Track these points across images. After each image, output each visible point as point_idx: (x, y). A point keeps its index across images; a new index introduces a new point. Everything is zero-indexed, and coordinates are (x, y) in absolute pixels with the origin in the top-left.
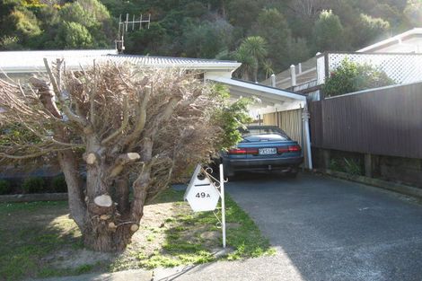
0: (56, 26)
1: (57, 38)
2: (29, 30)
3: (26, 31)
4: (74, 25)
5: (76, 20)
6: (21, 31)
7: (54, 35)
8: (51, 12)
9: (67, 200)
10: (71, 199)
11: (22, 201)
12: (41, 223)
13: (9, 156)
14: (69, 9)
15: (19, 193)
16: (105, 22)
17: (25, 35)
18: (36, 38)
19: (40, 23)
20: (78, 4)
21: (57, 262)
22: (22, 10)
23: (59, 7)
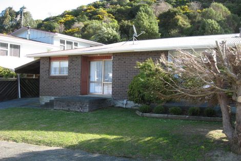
0: (199, 22)
1: (200, 29)
2: (184, 25)
3: (183, 26)
4: (210, 21)
5: (211, 18)
6: (180, 26)
7: (199, 27)
8: (195, 14)
9: (222, 122)
10: (224, 121)
11: (188, 120)
12: (202, 133)
13: (190, 95)
14: (207, 12)
15: (187, 115)
16: (228, 18)
17: (183, 28)
18: (188, 29)
19: (190, 21)
20: (212, 8)
21: (215, 157)
22: (180, 15)
23: (200, 11)
